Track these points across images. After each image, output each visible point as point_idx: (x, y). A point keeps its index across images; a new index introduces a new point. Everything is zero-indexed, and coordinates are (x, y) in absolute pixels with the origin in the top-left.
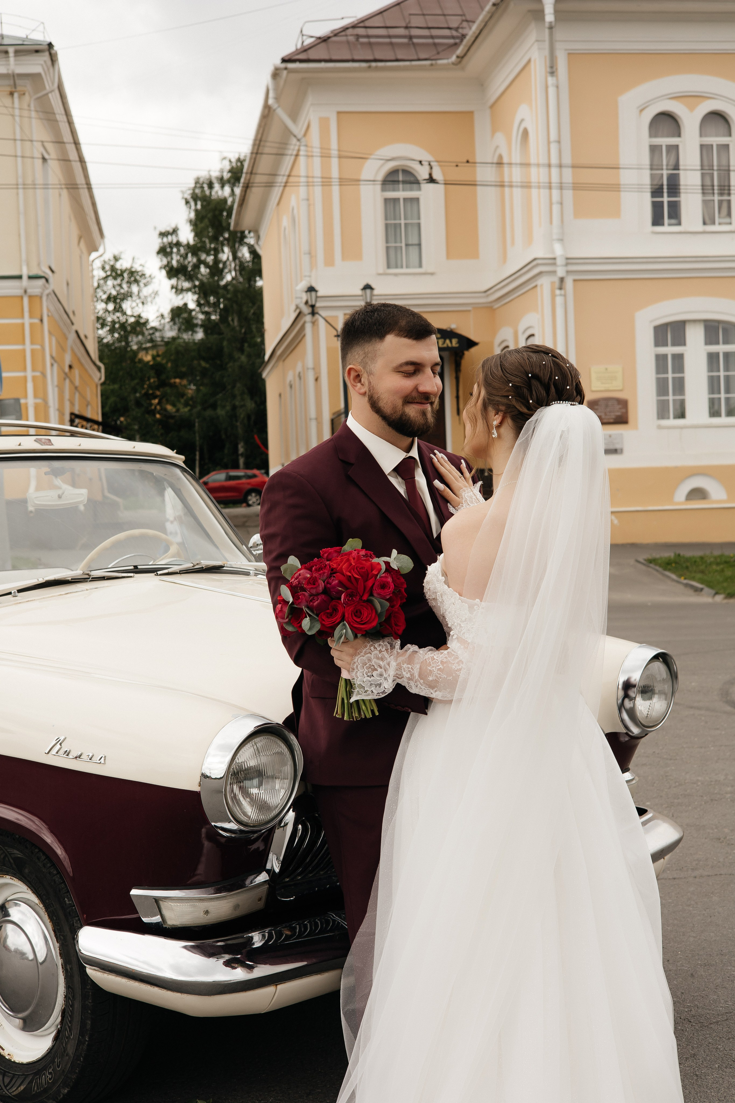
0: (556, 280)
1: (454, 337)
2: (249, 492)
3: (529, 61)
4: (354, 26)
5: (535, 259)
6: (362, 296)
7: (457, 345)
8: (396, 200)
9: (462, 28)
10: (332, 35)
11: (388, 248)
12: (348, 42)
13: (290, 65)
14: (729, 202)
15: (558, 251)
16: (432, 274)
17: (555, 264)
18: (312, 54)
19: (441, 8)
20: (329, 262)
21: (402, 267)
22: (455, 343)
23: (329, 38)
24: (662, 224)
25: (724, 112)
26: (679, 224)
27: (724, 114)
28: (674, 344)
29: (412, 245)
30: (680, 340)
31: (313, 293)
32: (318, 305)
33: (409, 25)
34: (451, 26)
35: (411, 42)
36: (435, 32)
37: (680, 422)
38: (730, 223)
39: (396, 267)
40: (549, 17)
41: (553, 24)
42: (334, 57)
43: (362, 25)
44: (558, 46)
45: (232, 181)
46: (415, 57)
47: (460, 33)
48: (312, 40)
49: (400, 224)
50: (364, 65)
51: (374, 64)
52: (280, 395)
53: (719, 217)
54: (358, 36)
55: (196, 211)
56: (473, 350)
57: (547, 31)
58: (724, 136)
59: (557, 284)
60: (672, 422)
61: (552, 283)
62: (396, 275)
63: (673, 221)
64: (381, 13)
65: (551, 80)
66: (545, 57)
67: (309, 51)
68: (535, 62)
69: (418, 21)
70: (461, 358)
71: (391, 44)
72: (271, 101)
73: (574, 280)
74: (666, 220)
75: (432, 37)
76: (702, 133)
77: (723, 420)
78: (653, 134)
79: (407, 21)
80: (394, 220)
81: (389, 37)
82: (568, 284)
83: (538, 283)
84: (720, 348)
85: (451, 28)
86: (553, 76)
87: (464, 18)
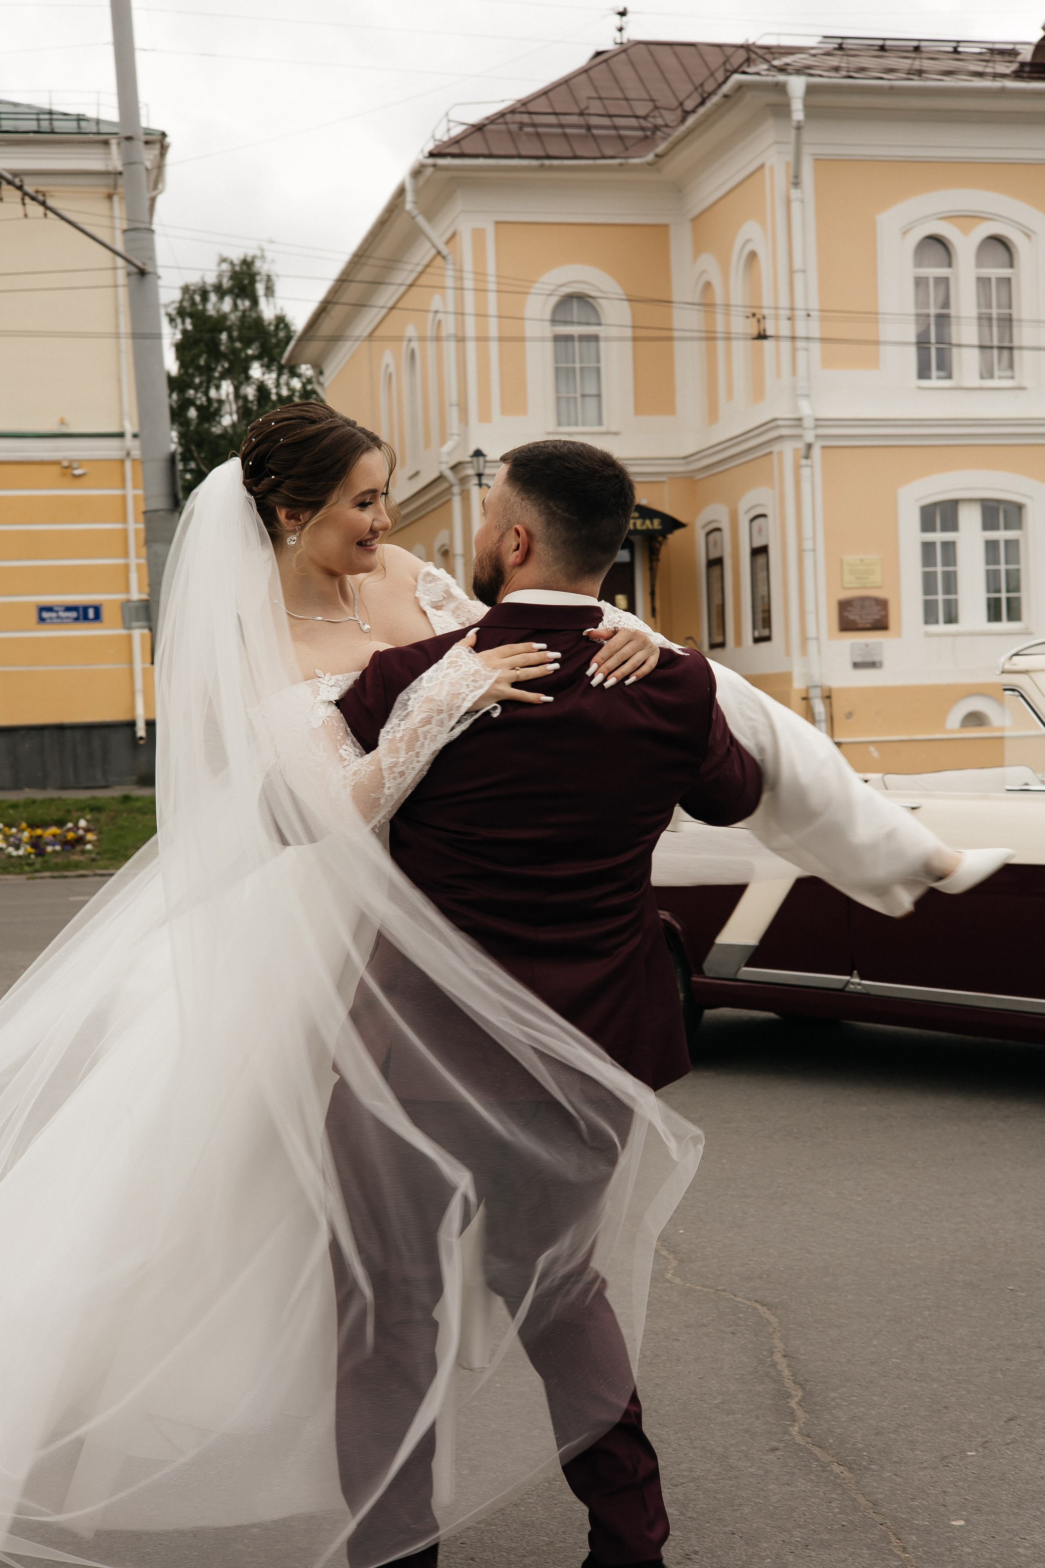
0: (801, 446)
1: (657, 517)
3: (762, 166)
4: (512, 111)
5: (774, 420)
7: (659, 527)
8: (568, 338)
9: (654, 117)
10: (487, 122)
11: (558, 399)
12: (510, 132)
13: (441, 162)
14: (1011, 348)
15: (806, 409)
16: (616, 434)
17: (800, 426)
18: (467, 148)
19: (621, 89)
20: (485, 416)
21: (576, 424)
23: (484, 125)
24: (930, 377)
25: (1005, 237)
26: (949, 377)
27: (1005, 240)
28: (944, 529)
29: (589, 396)
30: (951, 524)
31: (481, 459)
33: (586, 112)
34: (637, 114)
35: (589, 134)
36: (619, 121)
37: (951, 628)
38: (1012, 377)
39: (569, 424)
40: (798, 114)
41: (802, 123)
42: (494, 152)
43: (523, 109)
44: (806, 150)
46: (598, 154)
47: (651, 122)
48: (463, 128)
49: (574, 368)
50: (534, 163)
51: (547, 162)
53: (999, 369)
54: (522, 125)
55: (184, 332)
56: (678, 533)
57: (793, 131)
58: (1003, 267)
59: (803, 452)
60: (942, 628)
61: (796, 450)
63: (942, 374)
64: (545, 93)
65: (794, 193)
66: (788, 163)
67: (463, 143)
68: (772, 168)
69: (596, 107)
70: (661, 544)
71: (565, 135)
72: (409, 206)
73: (823, 447)
74: (934, 372)
75: (616, 128)
76: (979, 264)
77: (1005, 625)
78: (918, 263)
79: (583, 106)
80: (567, 362)
81: (561, 126)
82: (816, 452)
83: (776, 448)
84: (1001, 535)
85: (637, 117)
86: (797, 188)
87: (658, 103)
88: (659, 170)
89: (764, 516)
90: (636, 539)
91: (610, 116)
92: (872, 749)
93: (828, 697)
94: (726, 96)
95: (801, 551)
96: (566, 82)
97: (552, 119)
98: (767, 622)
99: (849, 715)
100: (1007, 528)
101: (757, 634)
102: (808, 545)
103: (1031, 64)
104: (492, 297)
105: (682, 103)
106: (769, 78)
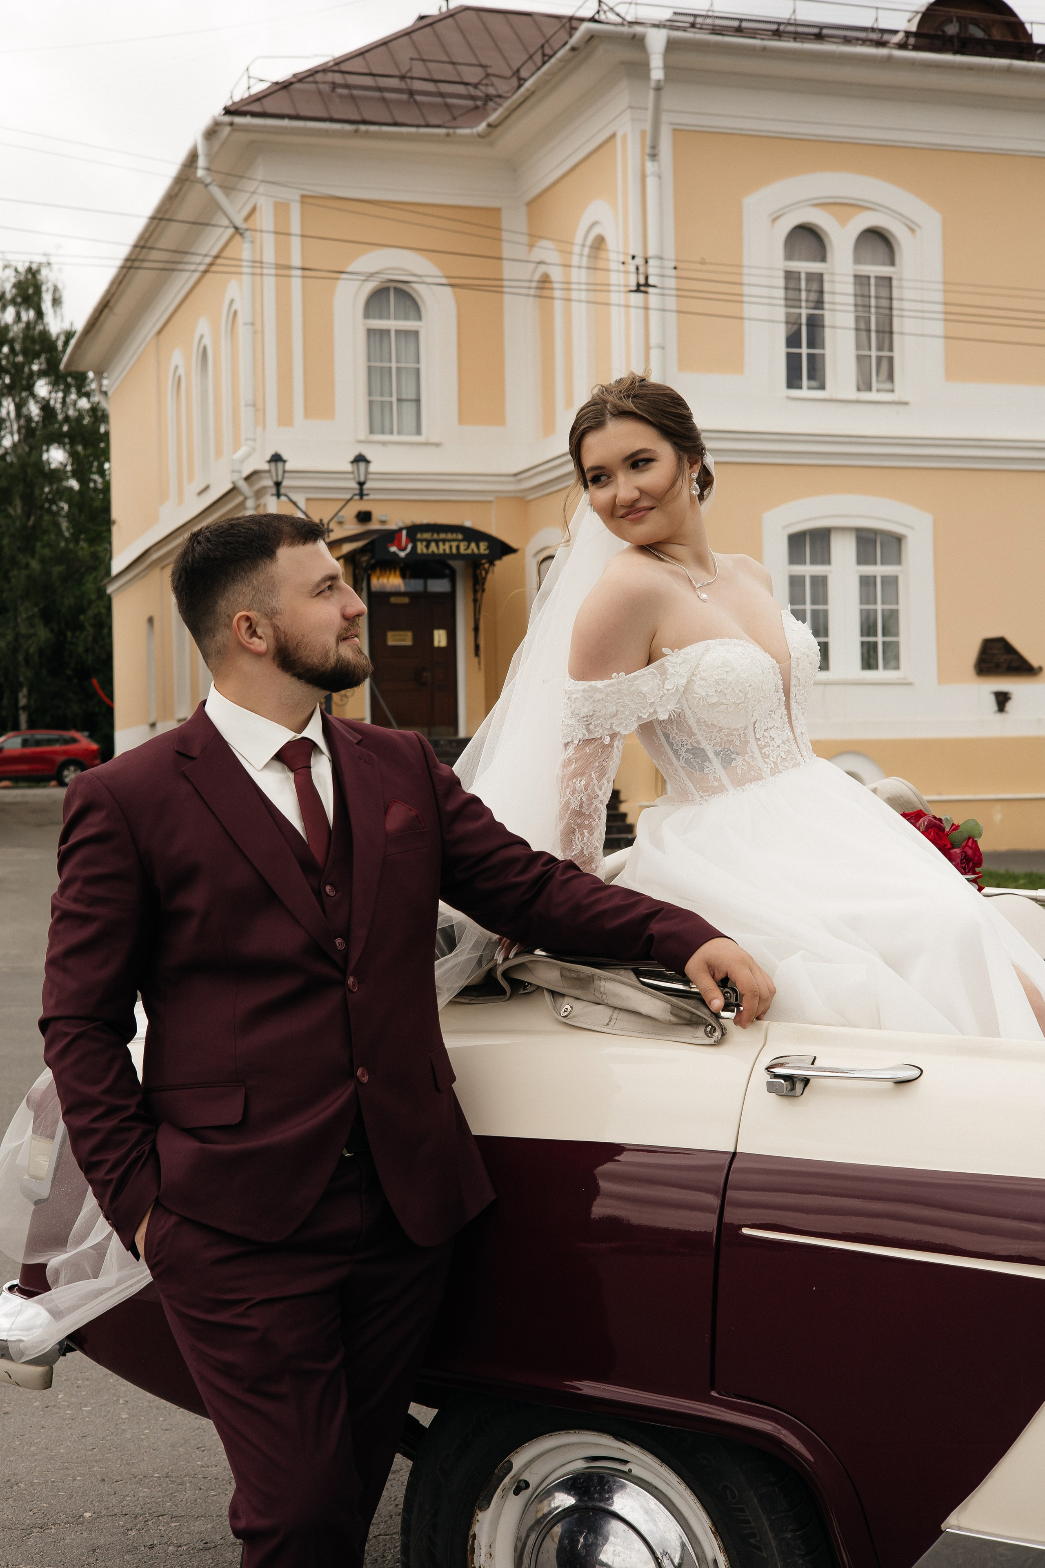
1: (483, 540)
2: (65, 765)
3: (613, 136)
4: (323, 70)
6: (352, 473)
7: (487, 552)
8: (384, 333)
9: (486, 85)
10: (294, 80)
11: (371, 403)
12: (320, 92)
13: (238, 120)
14: (891, 360)
16: (437, 445)
18: (269, 105)
19: (446, 52)
20: (285, 419)
21: (391, 433)
22: (483, 548)
23: (291, 84)
24: (800, 387)
25: (887, 230)
26: (822, 387)
27: (885, 234)
28: (814, 562)
29: (406, 400)
30: (823, 556)
31: (280, 464)
32: (286, 483)
33: (409, 75)
34: (466, 80)
35: (412, 100)
36: (445, 88)
38: (892, 391)
39: (383, 432)
40: (657, 73)
41: (662, 84)
42: (303, 113)
43: (336, 68)
44: (665, 118)
45: (19, 300)
46: (423, 123)
47: (481, 91)
48: (266, 85)
49: (390, 368)
50: (348, 127)
51: (363, 128)
52: (151, 620)
53: (878, 381)
54: (334, 86)
56: (508, 559)
57: (652, 93)
58: (884, 264)
62: (384, 443)
63: (813, 383)
64: (361, 53)
65: (650, 166)
66: (643, 133)
67: (265, 101)
68: (624, 137)
69: (419, 70)
70: (487, 572)
71: (384, 99)
72: (200, 173)
74: (805, 381)
75: (441, 95)
76: (857, 260)
77: (880, 674)
78: (789, 256)
79: (404, 71)
80: (381, 361)
81: (379, 89)
84: (878, 570)
85: (466, 84)
86: (653, 160)
87: (490, 71)
88: (491, 144)
90: (457, 565)
91: (435, 81)
94: (573, 49)
96: (385, 43)
97: (368, 81)
100: (883, 563)
103: (916, 35)
104: (296, 243)
105: (518, 70)
106: (626, 29)
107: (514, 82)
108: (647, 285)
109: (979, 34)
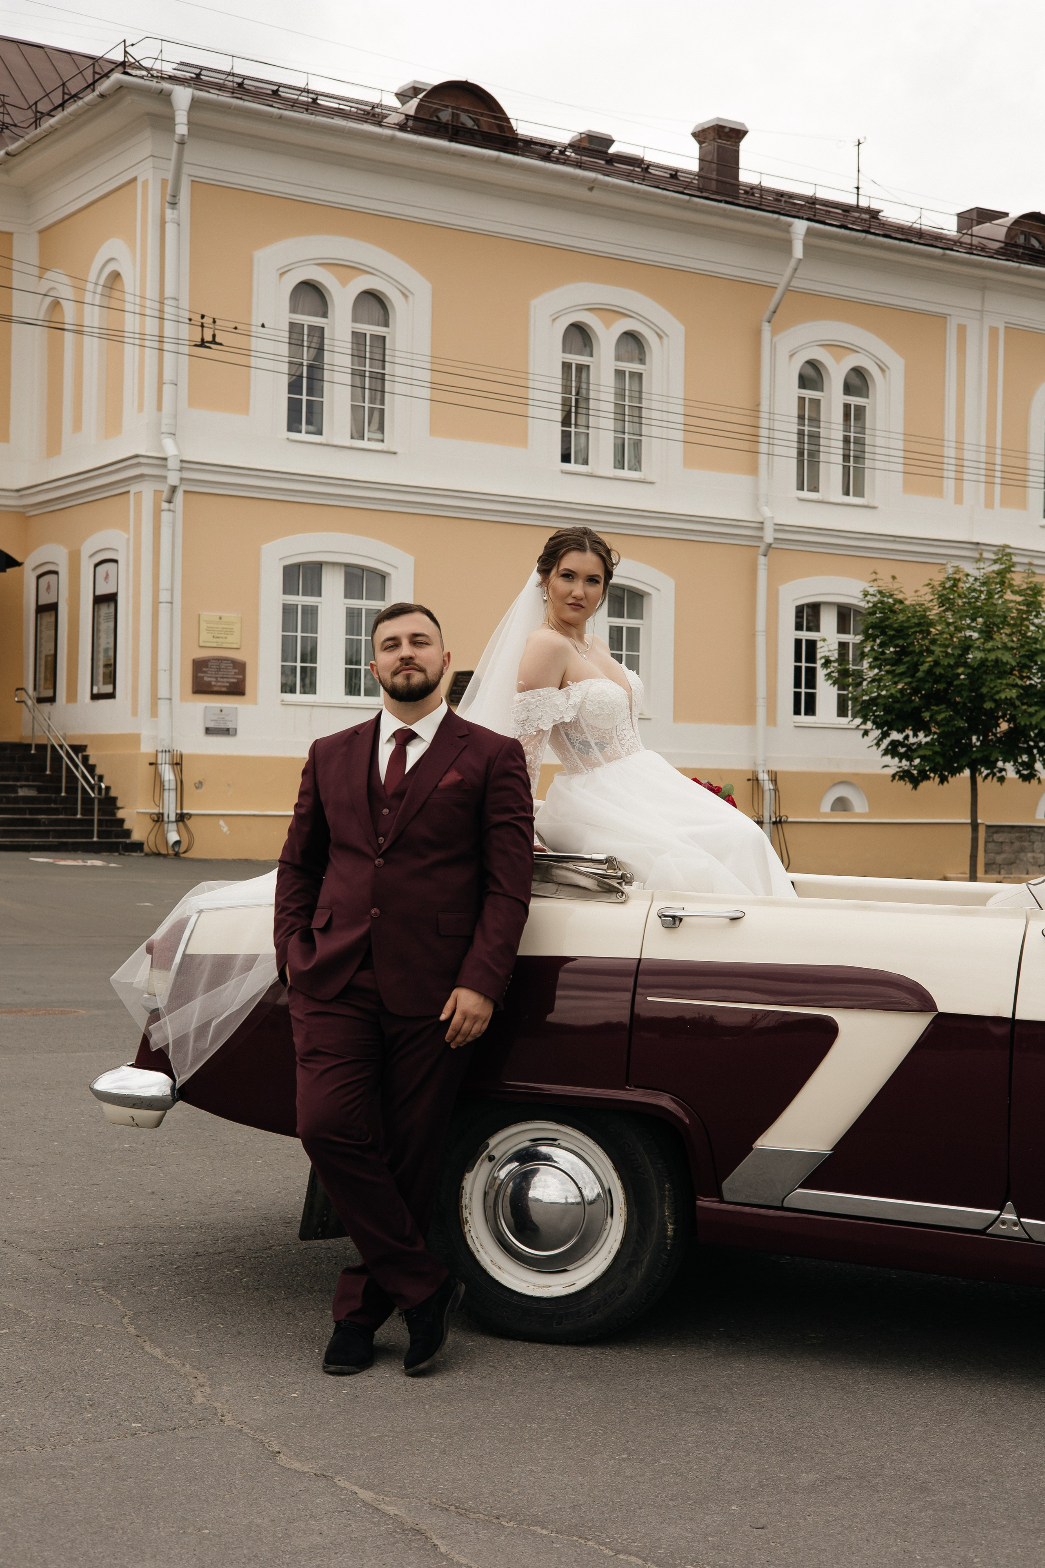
0: (166, 489)
3: (135, 179)
5: (137, 456)
14: (382, 411)
15: (170, 449)
17: (165, 466)
24: (299, 431)
25: (383, 293)
26: (320, 432)
27: (381, 296)
28: (306, 593)
30: (314, 588)
37: (308, 698)
38: (383, 441)
40: (182, 129)
41: (185, 139)
44: (186, 169)
53: (369, 431)
57: (175, 145)
58: (379, 324)
59: (165, 496)
60: (298, 697)
61: (157, 492)
63: (311, 428)
65: (169, 213)
66: (164, 182)
68: (145, 183)
73: (185, 492)
74: (304, 426)
76: (355, 319)
77: (361, 699)
78: (293, 310)
82: (179, 496)
83: (134, 488)
84: (364, 604)
86: (173, 209)
87: (7, 100)
88: (7, 171)
89: (116, 561)
92: (222, 823)
93: (178, 764)
94: (102, 96)
95: (156, 603)
98: (111, 677)
99: (199, 785)
100: (367, 597)
101: (95, 691)
102: (164, 596)
103: (415, 118)
105: (36, 103)
106: (153, 84)
107: (30, 114)
108: (214, 342)
109: (470, 124)
